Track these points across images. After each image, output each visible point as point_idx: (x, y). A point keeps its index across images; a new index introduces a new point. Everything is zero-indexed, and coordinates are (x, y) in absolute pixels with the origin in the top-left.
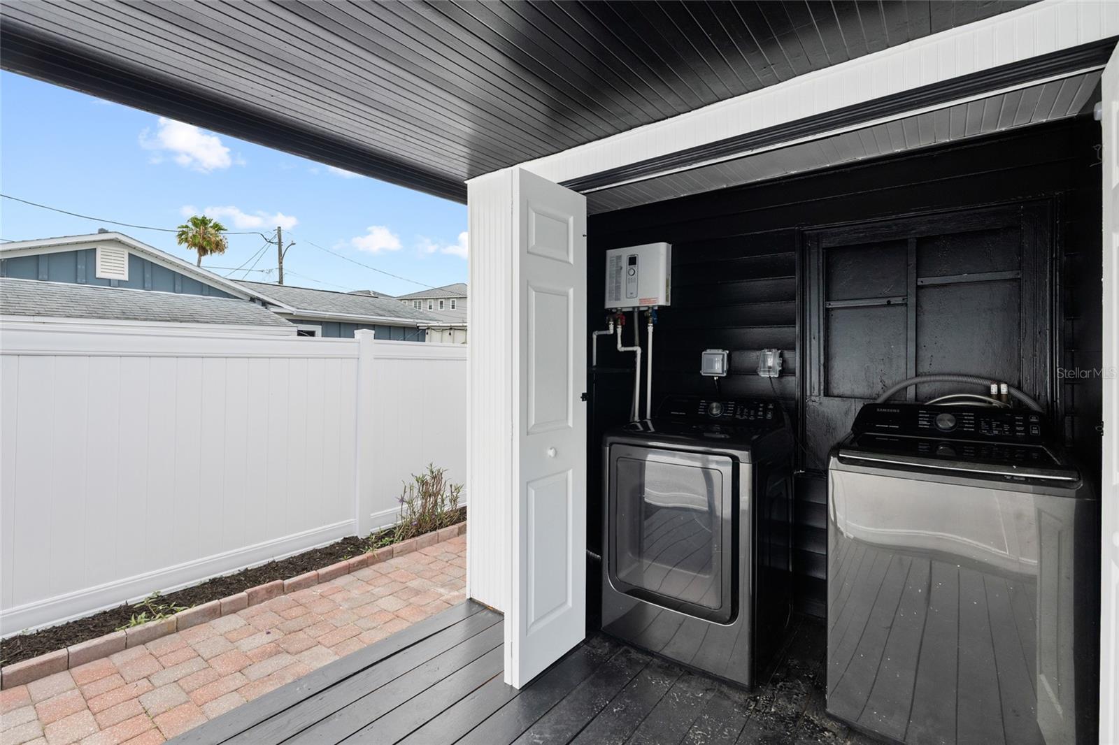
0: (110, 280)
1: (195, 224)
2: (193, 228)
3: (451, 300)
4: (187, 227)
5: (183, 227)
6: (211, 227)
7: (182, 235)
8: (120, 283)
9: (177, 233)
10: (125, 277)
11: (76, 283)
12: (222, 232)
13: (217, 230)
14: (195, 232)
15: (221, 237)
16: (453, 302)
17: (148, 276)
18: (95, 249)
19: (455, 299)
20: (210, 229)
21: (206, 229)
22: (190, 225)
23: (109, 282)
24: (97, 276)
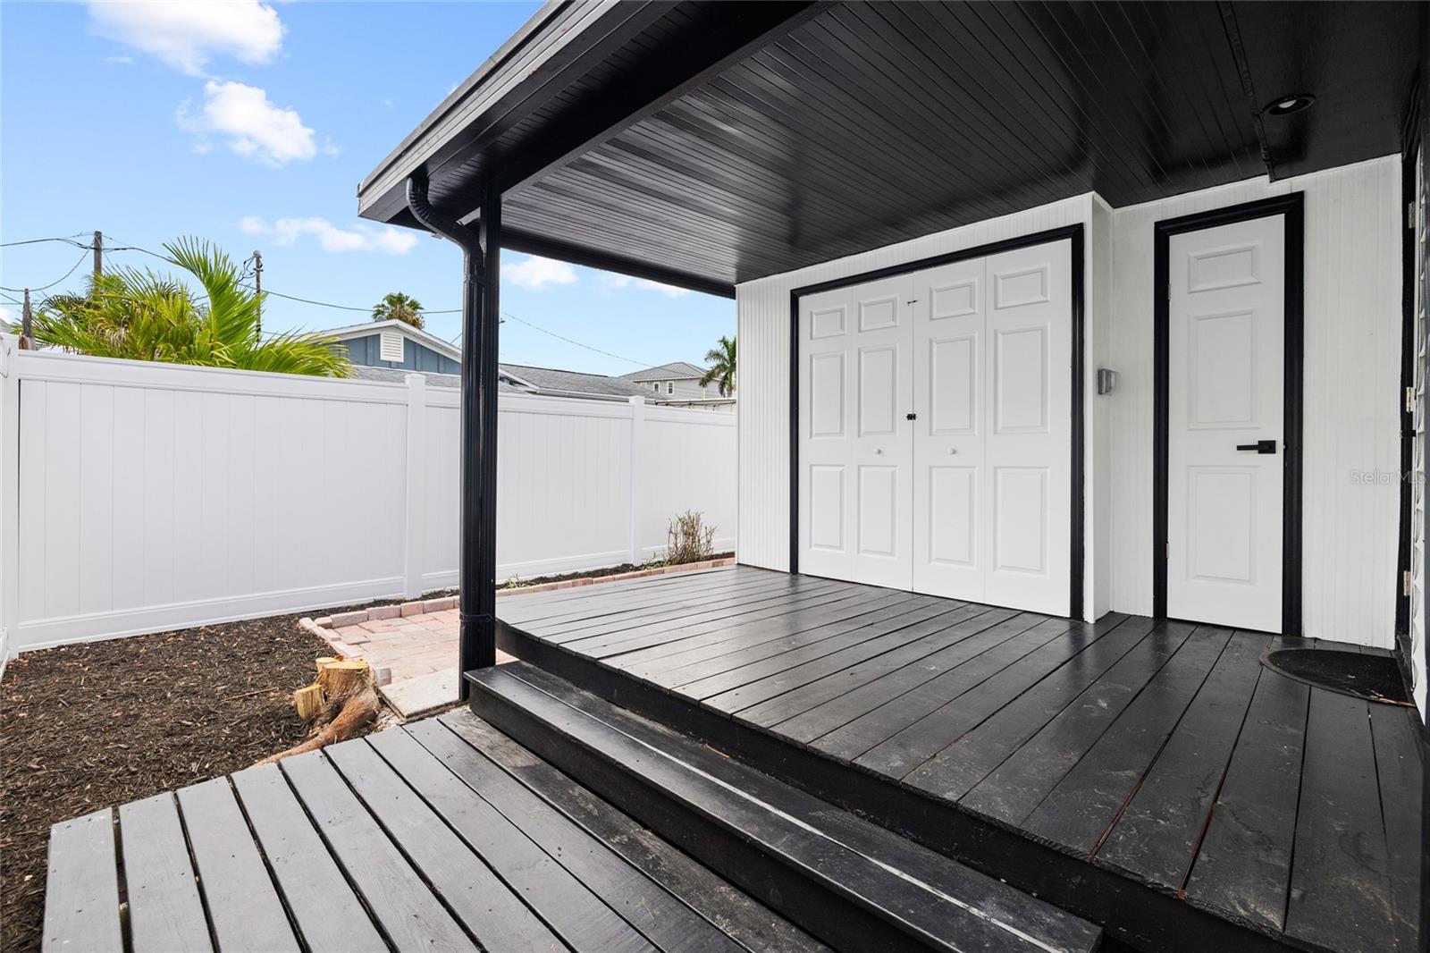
0: (390, 362)
1: (391, 302)
2: (389, 306)
3: (668, 382)
4: (383, 306)
5: (379, 306)
6: (408, 305)
7: (377, 314)
8: (398, 365)
9: (373, 313)
10: (401, 360)
11: (366, 365)
12: (419, 310)
13: (414, 309)
14: (390, 311)
15: (418, 316)
16: (671, 385)
17: (418, 358)
18: (379, 335)
19: (673, 382)
20: (406, 308)
21: (402, 307)
22: (386, 303)
23: (389, 364)
24: (382, 359)
